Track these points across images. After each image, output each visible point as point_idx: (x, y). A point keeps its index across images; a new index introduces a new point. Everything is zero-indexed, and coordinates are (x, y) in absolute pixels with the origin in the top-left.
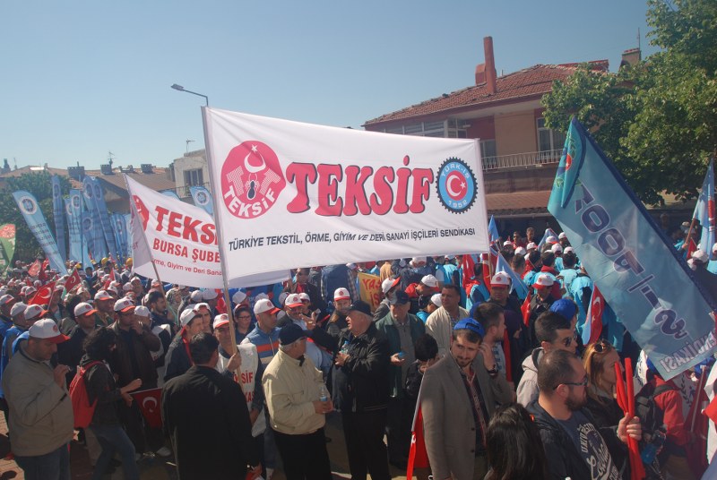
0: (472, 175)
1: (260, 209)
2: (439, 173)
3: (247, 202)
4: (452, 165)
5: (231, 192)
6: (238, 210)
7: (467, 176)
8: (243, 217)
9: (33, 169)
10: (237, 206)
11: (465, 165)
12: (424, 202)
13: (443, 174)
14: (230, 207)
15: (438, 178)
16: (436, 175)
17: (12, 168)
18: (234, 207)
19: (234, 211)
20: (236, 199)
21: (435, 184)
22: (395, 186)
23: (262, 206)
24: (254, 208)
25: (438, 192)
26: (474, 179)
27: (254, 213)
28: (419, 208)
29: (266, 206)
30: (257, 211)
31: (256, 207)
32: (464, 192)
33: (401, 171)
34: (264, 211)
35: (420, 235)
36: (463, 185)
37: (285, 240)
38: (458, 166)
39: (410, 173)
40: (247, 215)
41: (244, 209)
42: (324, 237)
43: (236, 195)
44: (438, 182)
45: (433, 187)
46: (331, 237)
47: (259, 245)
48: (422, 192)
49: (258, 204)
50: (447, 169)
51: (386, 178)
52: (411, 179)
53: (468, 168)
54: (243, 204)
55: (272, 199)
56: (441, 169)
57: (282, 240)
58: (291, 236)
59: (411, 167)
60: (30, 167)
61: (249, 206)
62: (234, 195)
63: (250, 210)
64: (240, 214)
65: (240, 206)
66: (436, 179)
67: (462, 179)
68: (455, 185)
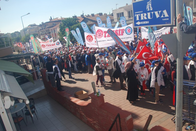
0: (132, 29)
4: (128, 28)
7: (131, 29)
9: (58, 18)
11: (130, 27)
16: (125, 30)
17: (53, 19)
22: (118, 32)
25: (126, 32)
26: (132, 30)
37: (104, 41)
38: (129, 28)
45: (125, 31)
48: (123, 32)
50: (127, 28)
52: (121, 31)
53: (131, 28)
56: (126, 29)
60: (57, 18)
67: (130, 30)
68: (129, 31)
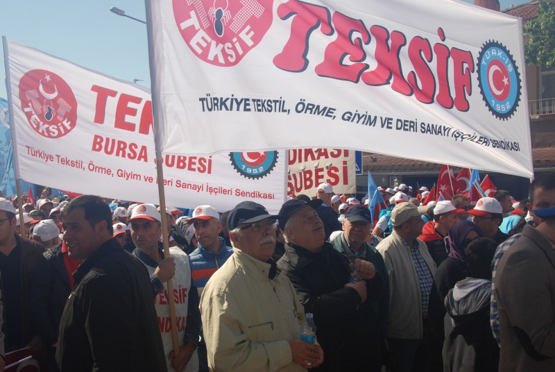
0: (516, 68)
3: (216, 40)
4: (493, 51)
5: (193, 20)
6: (206, 51)
7: (510, 68)
10: (204, 45)
11: (507, 52)
13: (483, 62)
14: (193, 43)
15: (479, 65)
16: (476, 60)
18: (198, 44)
19: (199, 51)
20: (202, 33)
21: (476, 74)
23: (233, 48)
24: (227, 50)
25: (480, 85)
26: (517, 74)
29: (240, 51)
32: (507, 90)
33: (438, 47)
36: (505, 81)
41: (215, 51)
43: (202, 27)
44: (479, 72)
50: (488, 56)
53: (511, 58)
54: (213, 43)
56: (481, 55)
62: (197, 26)
63: (224, 53)
64: (211, 57)
65: (209, 45)
66: (476, 68)
68: (498, 81)
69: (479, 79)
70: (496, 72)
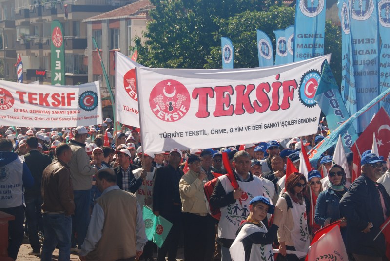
1: (178, 117)
2: (302, 82)
3: (168, 113)
5: (158, 108)
6: (164, 117)
7: (319, 80)
8: (168, 120)
10: (163, 115)
12: (290, 101)
13: (304, 82)
14: (159, 115)
15: (301, 85)
16: (299, 83)
18: (161, 115)
20: (161, 111)
21: (298, 89)
22: (270, 94)
23: (179, 114)
24: (173, 116)
25: (300, 94)
27: (175, 119)
28: (286, 105)
29: (182, 115)
30: (176, 118)
31: (175, 115)
33: (274, 84)
34: (180, 117)
35: (286, 123)
37: (198, 133)
38: (314, 75)
39: (281, 84)
40: (170, 119)
41: (168, 116)
42: (223, 131)
43: (161, 109)
45: (296, 92)
46: (228, 130)
47: (181, 136)
48: (289, 95)
49: (176, 113)
50: (307, 78)
51: (264, 90)
52: (281, 89)
54: (166, 114)
55: (185, 111)
56: (302, 79)
57: (195, 133)
58: (201, 131)
59: (282, 80)
61: (170, 115)
62: (159, 109)
63: (172, 117)
64: (166, 119)
65: (165, 115)
66: (299, 86)
67: (316, 83)
69: (299, 91)
70: (311, 84)
